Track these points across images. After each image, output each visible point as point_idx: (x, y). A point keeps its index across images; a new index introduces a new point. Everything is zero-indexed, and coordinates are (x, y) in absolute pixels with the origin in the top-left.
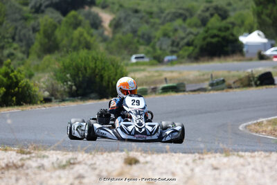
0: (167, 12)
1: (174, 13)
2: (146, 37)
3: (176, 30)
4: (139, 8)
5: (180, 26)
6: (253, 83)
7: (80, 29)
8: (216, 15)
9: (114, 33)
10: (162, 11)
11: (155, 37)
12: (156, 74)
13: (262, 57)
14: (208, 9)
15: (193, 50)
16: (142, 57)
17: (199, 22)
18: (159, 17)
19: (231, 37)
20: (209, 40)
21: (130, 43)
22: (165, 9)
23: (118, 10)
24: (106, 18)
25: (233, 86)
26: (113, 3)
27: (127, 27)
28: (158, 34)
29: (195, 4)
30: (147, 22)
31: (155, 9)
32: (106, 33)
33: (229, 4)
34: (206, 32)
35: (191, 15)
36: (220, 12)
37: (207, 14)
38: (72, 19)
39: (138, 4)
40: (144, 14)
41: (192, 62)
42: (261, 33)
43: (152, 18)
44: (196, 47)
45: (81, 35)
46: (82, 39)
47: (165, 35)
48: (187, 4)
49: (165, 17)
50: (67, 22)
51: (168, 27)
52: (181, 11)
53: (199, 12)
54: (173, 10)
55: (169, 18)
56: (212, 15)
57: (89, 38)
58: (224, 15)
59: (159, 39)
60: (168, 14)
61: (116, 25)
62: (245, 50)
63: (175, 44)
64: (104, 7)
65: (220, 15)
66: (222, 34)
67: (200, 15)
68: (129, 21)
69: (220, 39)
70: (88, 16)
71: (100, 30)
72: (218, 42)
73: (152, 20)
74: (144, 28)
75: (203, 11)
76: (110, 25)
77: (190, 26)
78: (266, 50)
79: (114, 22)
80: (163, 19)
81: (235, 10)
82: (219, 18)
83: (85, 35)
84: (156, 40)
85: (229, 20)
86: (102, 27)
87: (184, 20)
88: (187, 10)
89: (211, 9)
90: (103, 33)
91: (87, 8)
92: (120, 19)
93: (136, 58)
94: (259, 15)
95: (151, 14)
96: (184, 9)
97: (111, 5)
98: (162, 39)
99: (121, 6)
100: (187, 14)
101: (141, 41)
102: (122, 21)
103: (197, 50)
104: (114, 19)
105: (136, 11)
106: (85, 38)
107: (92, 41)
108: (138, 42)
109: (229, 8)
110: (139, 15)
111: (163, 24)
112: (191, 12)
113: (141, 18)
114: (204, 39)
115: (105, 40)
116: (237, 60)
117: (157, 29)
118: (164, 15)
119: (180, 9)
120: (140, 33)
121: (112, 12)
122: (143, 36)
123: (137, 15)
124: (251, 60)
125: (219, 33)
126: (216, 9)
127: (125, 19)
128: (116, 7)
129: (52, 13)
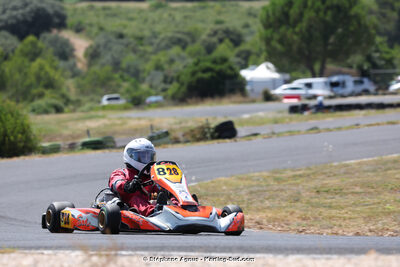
0: (162, 36)
1: (171, 39)
2: (132, 70)
3: (172, 61)
4: (125, 31)
5: (179, 55)
6: (208, 135)
7: (39, 61)
8: (227, 41)
9: (90, 65)
10: (155, 35)
11: (144, 71)
12: (119, 122)
13: (268, 97)
14: (215, 33)
15: (179, 89)
16: (117, 99)
17: (203, 51)
18: (151, 44)
19: (229, 72)
20: (200, 75)
21: (109, 79)
22: (159, 33)
23: (97, 34)
24: (80, 45)
25: (182, 139)
26: (91, 25)
27: (107, 58)
28: (149, 66)
29: (200, 26)
30: (135, 51)
31: (147, 33)
32: (80, 66)
33: (247, 26)
34: (196, 64)
35: (194, 41)
36: (232, 36)
37: (215, 39)
38: (30, 47)
39: (125, 27)
40: (131, 40)
41: (176, 105)
42: (271, 65)
43: (142, 45)
44: (182, 84)
45: (41, 68)
46: (43, 73)
47: (158, 67)
48: (190, 26)
49: (158, 45)
50: (22, 51)
51: (162, 57)
52: (179, 36)
53: (204, 37)
54: (170, 34)
55: (163, 44)
56: (221, 41)
57: (52, 73)
58: (237, 40)
59: (149, 74)
60: (163, 39)
61: (93, 55)
62: (248, 88)
63: (169, 80)
64: (79, 30)
65: (232, 40)
66: (218, 67)
67: (204, 41)
68: (110, 49)
69: (215, 75)
70: (55, 42)
71: (71, 61)
72: (212, 77)
73: (141, 48)
74: (129, 59)
75: (210, 35)
76: (86, 55)
77: (192, 55)
78: (275, 88)
79: (91, 51)
80: (155, 46)
81: (252, 33)
82: (231, 44)
83: (47, 68)
84: (145, 74)
85: (243, 47)
86: (74, 57)
87: (184, 48)
88: (189, 34)
89: (220, 32)
90: (75, 65)
91: (55, 32)
92: (98, 46)
93: (109, 99)
94: (268, 41)
95: (140, 39)
96: (184, 33)
97: (88, 28)
98: (153, 72)
99: (101, 29)
100: (188, 39)
101: (126, 76)
102: (101, 49)
103: (184, 89)
104: (91, 47)
105: (121, 36)
106: (47, 73)
107: (57, 77)
108: (122, 77)
109: (244, 31)
110: (124, 41)
111: (155, 52)
112: (193, 36)
113: (127, 45)
114: (194, 73)
115: (75, 74)
116: (235, 102)
117: (147, 60)
118: (157, 41)
119: (179, 32)
120: (124, 65)
121: (89, 36)
122: (127, 70)
123: (121, 41)
124: (253, 101)
125: (213, 66)
126: (227, 32)
127: (105, 46)
128: (95, 30)
129: (6, 38)
